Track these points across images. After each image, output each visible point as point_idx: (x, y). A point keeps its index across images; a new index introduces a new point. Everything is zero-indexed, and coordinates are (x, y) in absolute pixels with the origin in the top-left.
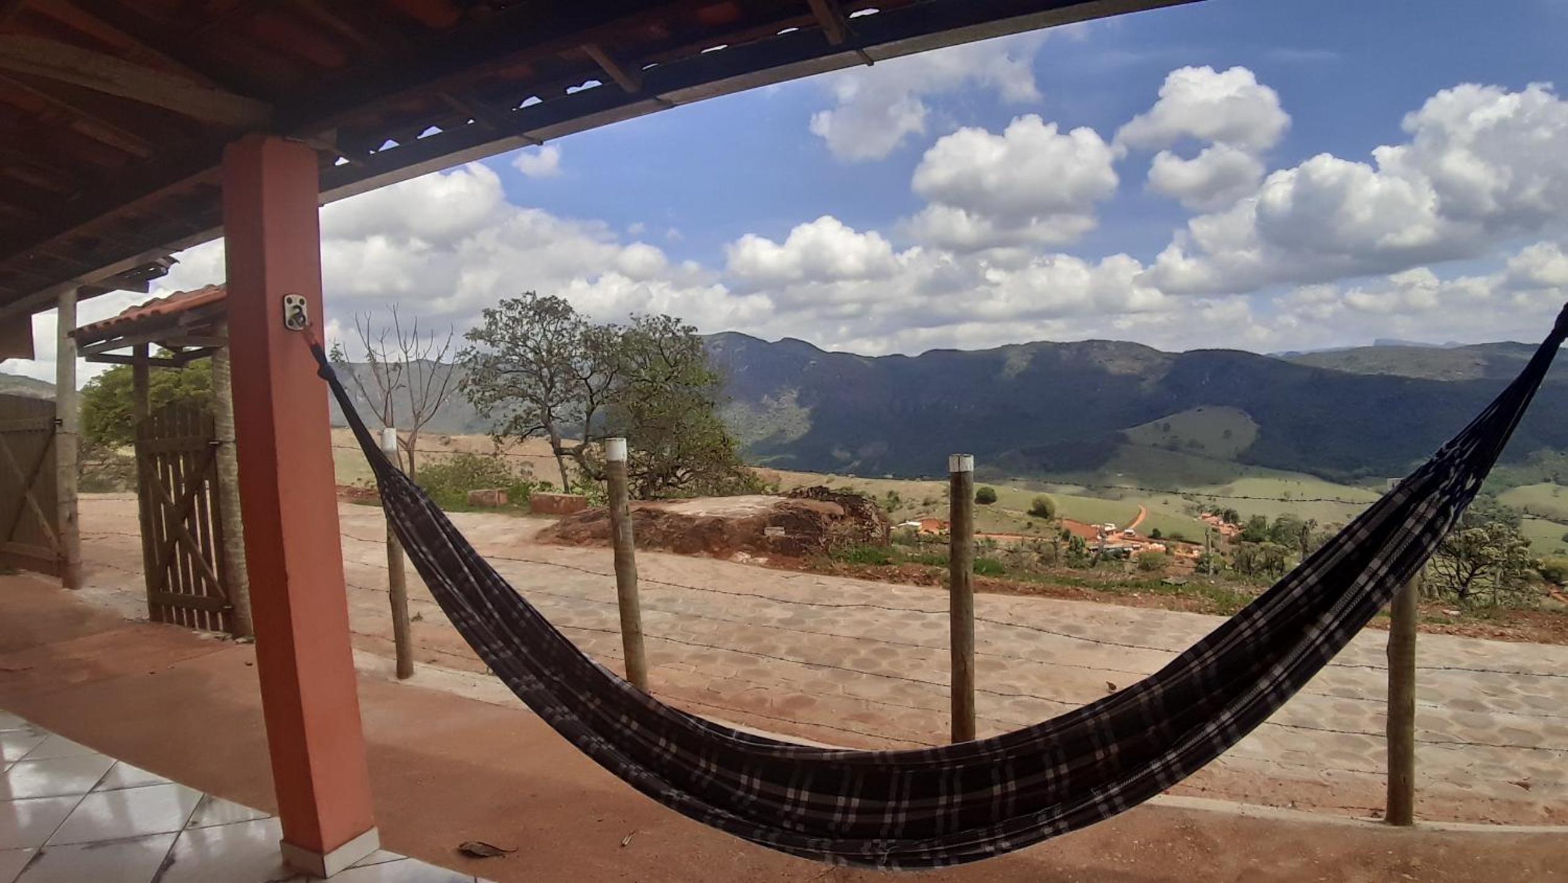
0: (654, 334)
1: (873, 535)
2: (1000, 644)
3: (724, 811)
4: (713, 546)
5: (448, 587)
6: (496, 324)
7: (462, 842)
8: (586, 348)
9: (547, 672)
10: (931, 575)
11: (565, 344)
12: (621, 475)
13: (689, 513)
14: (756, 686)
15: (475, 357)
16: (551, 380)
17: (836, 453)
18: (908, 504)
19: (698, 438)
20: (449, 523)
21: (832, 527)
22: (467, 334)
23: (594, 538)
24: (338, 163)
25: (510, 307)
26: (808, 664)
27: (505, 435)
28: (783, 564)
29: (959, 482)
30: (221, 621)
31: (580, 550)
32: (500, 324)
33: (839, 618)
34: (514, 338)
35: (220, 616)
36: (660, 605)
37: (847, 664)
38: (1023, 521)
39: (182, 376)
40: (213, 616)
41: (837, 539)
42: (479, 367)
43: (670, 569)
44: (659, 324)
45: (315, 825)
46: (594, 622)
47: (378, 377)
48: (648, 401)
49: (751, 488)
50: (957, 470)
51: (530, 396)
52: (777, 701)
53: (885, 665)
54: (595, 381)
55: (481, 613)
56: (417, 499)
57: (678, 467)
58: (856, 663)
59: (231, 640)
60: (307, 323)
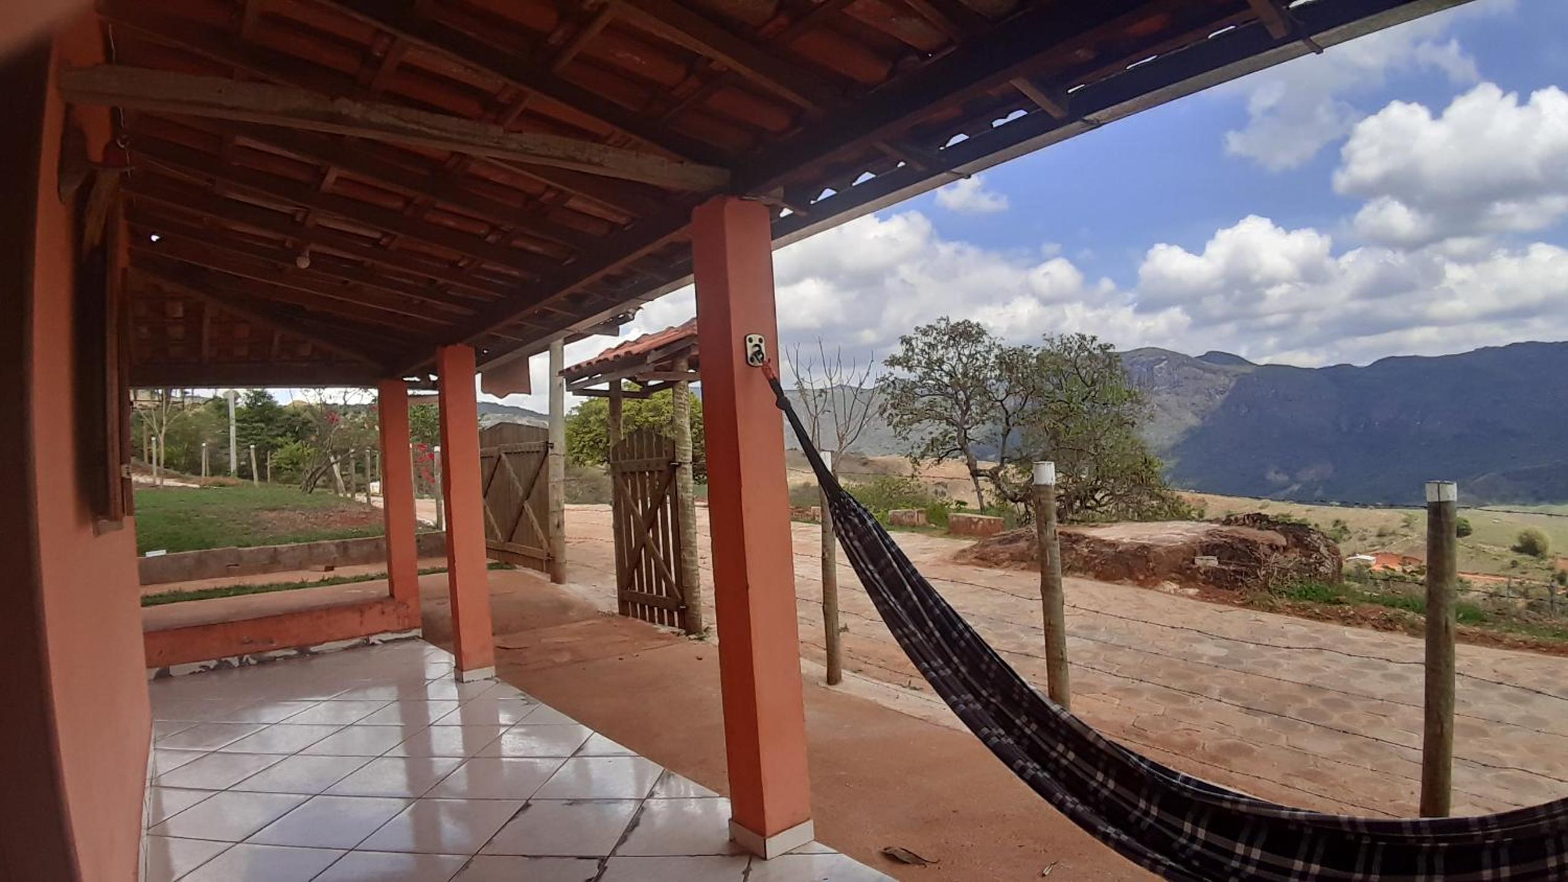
0: (1069, 354)
1: (1321, 569)
2: (1481, 706)
3: (1165, 858)
4: (1137, 574)
5: (892, 605)
6: (913, 350)
7: (886, 846)
8: (1001, 370)
9: (984, 693)
10: (1394, 618)
11: (980, 367)
12: (1049, 499)
13: (1112, 538)
14: (1187, 726)
15: (893, 382)
16: (967, 402)
17: (1271, 476)
18: (1360, 534)
19: (1117, 459)
20: (893, 543)
21: (1273, 559)
22: (886, 361)
23: (1013, 561)
24: (783, 215)
25: (925, 333)
26: (1249, 709)
27: (923, 456)
28: (1216, 597)
29: (1439, 513)
30: (676, 619)
31: (998, 572)
32: (917, 350)
33: (1282, 661)
34: (930, 364)
35: (676, 614)
36: (1082, 632)
37: (1291, 712)
38: (1506, 560)
39: (643, 405)
40: (670, 613)
41: (1279, 572)
42: (897, 392)
43: (1092, 596)
44: (1073, 343)
45: (761, 811)
46: (1014, 645)
47: (806, 403)
48: (1064, 422)
49: (1177, 513)
50: (1437, 500)
51: (947, 419)
52: (1210, 746)
53: (1336, 719)
54: (1010, 403)
55: (922, 631)
56: (865, 521)
57: (1097, 490)
58: (1303, 712)
59: (684, 636)
60: (765, 359)
